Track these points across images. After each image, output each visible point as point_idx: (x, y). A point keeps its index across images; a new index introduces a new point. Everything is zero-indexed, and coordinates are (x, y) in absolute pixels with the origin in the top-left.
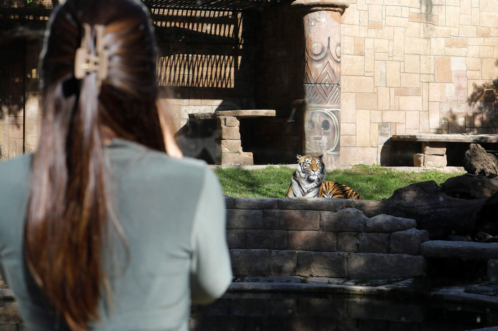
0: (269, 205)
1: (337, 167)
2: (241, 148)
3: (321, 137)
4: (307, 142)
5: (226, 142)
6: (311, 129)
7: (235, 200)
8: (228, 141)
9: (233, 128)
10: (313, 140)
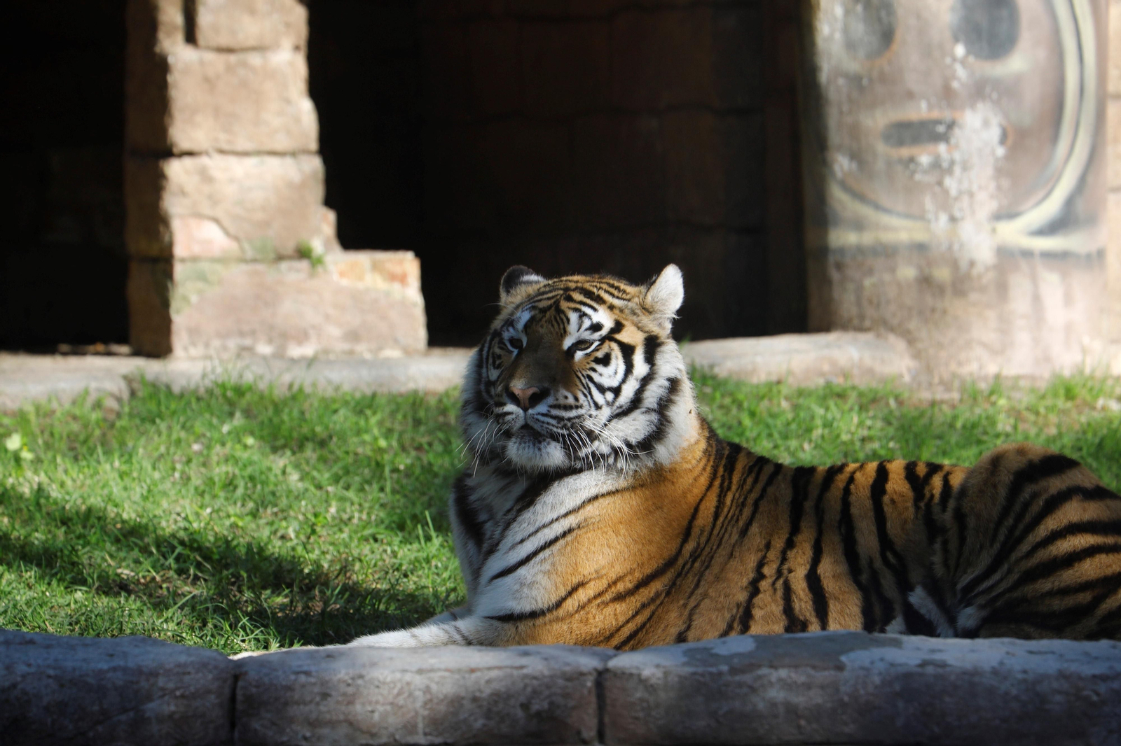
0: (525, 706)
1: (1084, 351)
2: (327, 221)
3: (947, 115)
4: (841, 164)
5: (206, 177)
6: (874, 55)
7: (236, 678)
8: (215, 164)
9: (255, 59)
10: (881, 148)
